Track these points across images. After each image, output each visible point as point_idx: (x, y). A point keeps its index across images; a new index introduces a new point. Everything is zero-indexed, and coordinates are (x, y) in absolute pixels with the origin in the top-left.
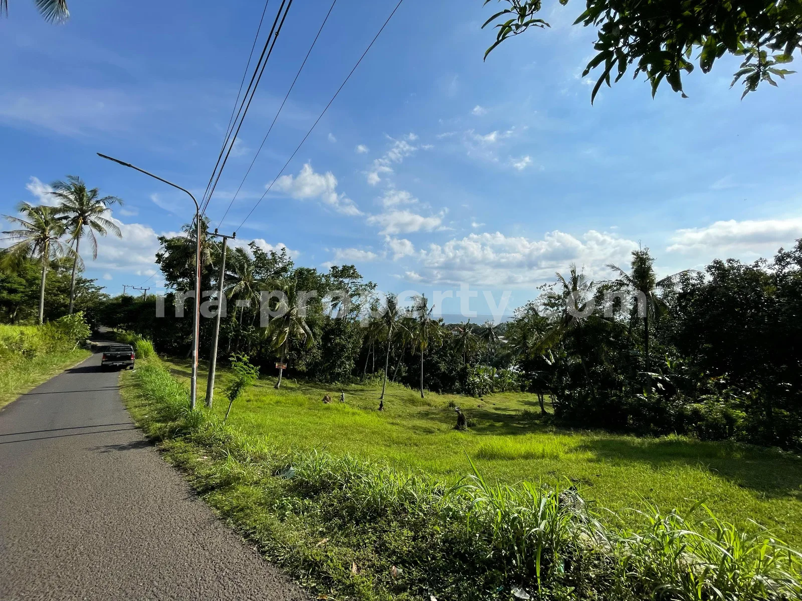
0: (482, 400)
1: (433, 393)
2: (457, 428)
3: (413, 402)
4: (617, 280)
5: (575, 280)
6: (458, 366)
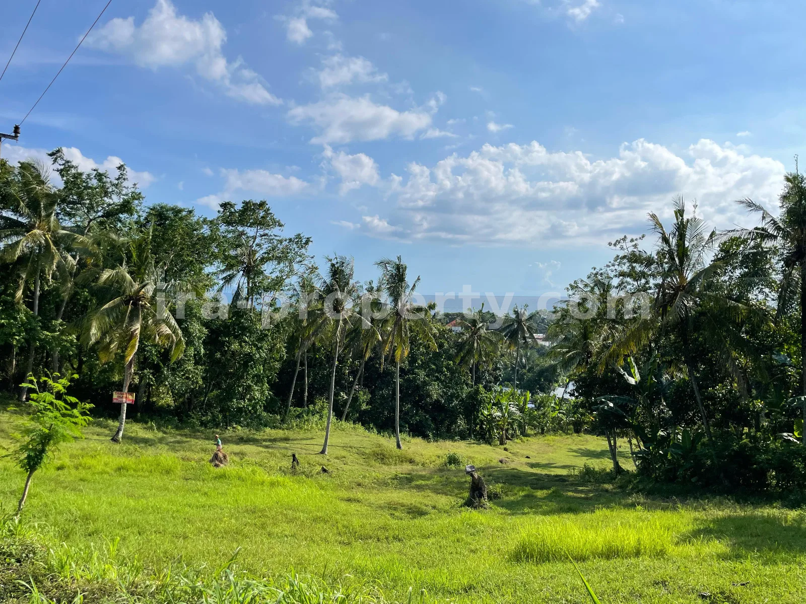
0: (506, 449)
1: (419, 440)
2: (469, 503)
3: (382, 457)
4: (756, 228)
5: (681, 229)
6: (462, 389)
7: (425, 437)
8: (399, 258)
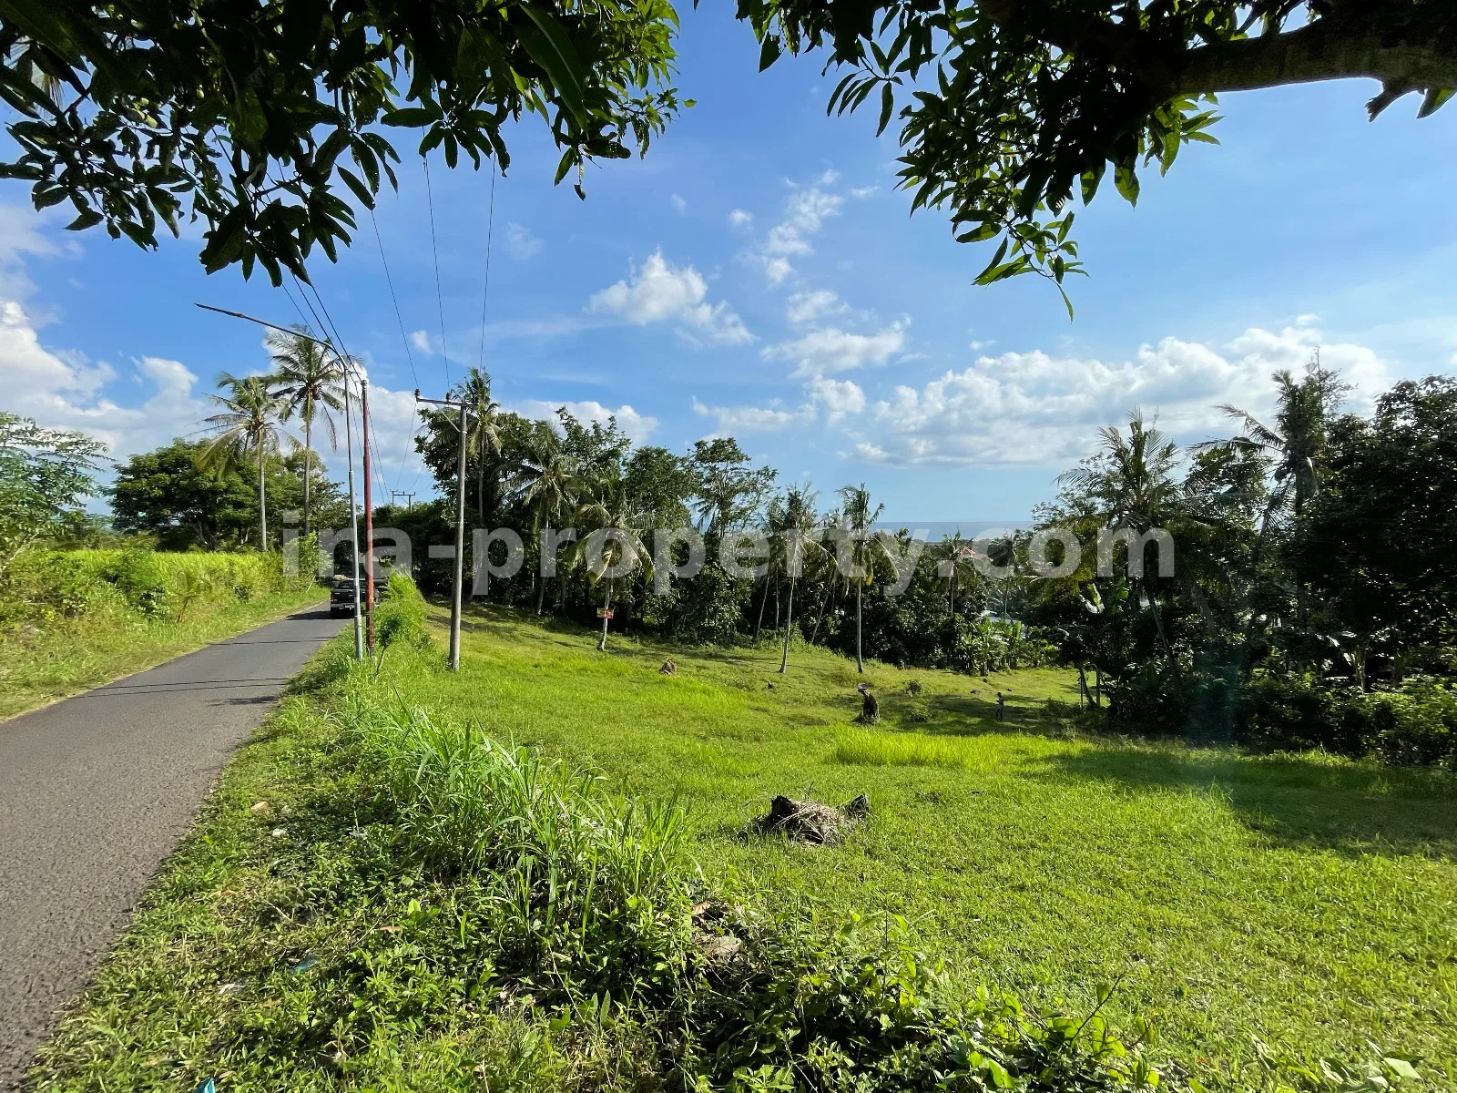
0: (985, 681)
2: (859, 720)
3: (840, 679)
4: (1236, 438)
5: (1139, 442)
6: (937, 617)
7: (897, 664)
8: (862, 486)
